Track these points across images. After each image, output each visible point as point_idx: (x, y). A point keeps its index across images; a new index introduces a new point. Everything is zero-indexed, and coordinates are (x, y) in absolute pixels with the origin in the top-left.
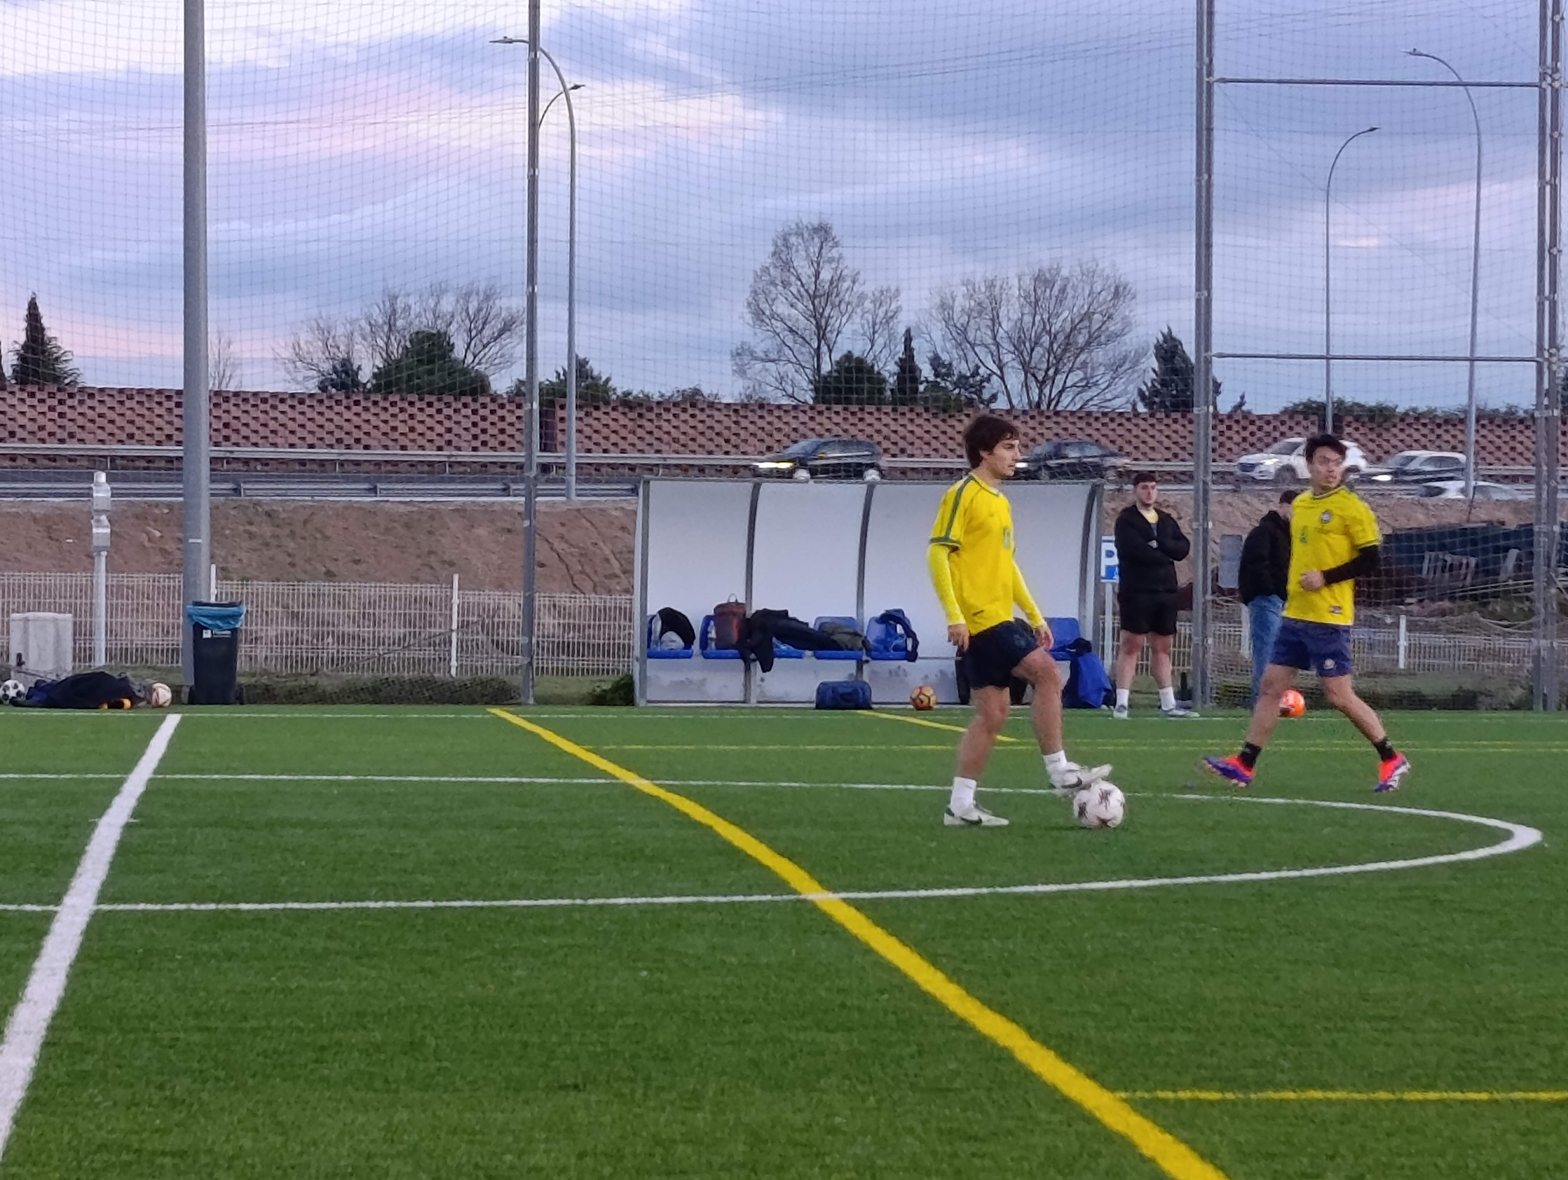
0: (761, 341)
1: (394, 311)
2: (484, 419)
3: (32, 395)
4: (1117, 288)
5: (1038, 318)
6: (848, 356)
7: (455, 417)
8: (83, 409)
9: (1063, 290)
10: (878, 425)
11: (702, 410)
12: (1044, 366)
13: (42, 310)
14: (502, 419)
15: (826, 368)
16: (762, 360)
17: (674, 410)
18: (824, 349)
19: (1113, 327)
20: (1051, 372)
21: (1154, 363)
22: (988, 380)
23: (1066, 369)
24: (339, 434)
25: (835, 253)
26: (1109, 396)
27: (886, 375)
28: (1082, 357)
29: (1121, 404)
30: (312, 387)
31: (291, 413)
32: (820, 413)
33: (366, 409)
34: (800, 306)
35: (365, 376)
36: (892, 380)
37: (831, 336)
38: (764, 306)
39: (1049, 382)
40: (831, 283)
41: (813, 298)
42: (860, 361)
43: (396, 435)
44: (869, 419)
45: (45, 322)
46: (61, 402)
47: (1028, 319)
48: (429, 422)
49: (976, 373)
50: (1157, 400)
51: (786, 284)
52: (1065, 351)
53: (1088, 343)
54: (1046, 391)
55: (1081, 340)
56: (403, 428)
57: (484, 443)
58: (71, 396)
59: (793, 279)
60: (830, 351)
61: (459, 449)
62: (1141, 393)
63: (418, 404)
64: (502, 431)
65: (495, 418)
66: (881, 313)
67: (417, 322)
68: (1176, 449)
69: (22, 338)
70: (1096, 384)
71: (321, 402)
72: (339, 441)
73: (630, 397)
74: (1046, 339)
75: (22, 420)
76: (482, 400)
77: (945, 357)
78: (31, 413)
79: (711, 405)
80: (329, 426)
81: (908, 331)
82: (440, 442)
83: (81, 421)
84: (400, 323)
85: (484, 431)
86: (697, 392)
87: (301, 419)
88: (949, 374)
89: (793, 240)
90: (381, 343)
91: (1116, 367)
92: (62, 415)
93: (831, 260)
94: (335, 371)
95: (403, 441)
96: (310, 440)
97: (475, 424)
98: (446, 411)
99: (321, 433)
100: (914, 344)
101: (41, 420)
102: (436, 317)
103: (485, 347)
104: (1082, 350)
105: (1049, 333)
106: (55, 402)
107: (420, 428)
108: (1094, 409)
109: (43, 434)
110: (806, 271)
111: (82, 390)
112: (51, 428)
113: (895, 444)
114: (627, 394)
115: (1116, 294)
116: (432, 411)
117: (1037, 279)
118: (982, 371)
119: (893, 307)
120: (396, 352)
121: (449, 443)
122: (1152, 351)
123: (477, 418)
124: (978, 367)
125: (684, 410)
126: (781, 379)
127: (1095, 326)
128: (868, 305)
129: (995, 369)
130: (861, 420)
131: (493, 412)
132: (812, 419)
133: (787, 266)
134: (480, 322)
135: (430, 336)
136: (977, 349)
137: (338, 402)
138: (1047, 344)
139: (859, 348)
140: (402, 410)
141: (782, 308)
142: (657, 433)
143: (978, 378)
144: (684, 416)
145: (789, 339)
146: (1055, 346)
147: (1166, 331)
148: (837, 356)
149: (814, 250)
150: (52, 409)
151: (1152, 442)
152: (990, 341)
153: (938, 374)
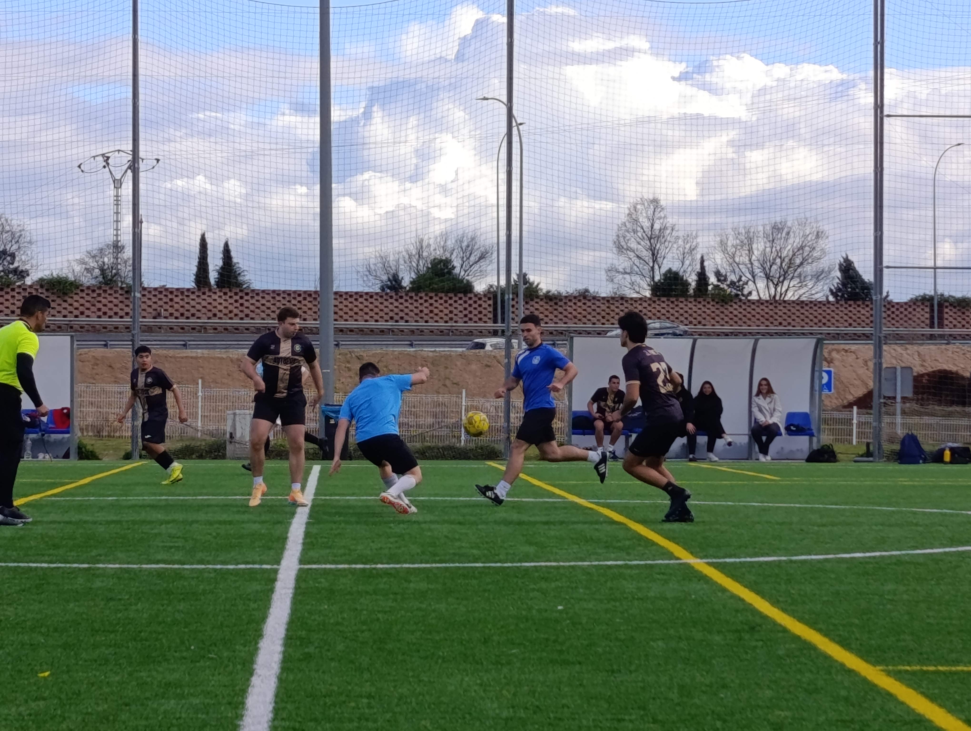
0: (622, 263)
1: (422, 247)
2: (470, 305)
3: (225, 294)
4: (818, 232)
5: (774, 249)
6: (670, 271)
7: (455, 305)
8: (253, 301)
9: (788, 233)
10: (686, 309)
11: (589, 300)
12: (778, 275)
13: (231, 247)
14: (480, 306)
15: (657, 278)
16: (622, 273)
17: (574, 301)
18: (656, 267)
19: (815, 254)
20: (781, 279)
21: (839, 274)
22: (746, 283)
23: (790, 277)
24: (391, 314)
25: (662, 214)
26: (813, 292)
27: (690, 280)
28: (799, 270)
29: (820, 297)
30: (377, 289)
31: (366, 303)
32: (654, 302)
33: (406, 301)
34: (642, 243)
35: (406, 283)
36: (694, 284)
37: (660, 260)
38: (623, 244)
39: (780, 284)
40: (660, 230)
41: (650, 239)
42: (676, 274)
43: (422, 315)
44: (681, 305)
45: (233, 254)
46: (241, 298)
47: (768, 250)
48: (441, 308)
49: (740, 280)
50: (840, 294)
51: (635, 232)
52: (789, 267)
53: (802, 264)
54: (779, 289)
55: (798, 261)
56: (426, 311)
57: (471, 319)
58: (247, 294)
59: (639, 229)
60: (660, 267)
61: (456, 322)
62: (831, 290)
63: (435, 298)
64: (480, 312)
65: (476, 306)
66: (688, 246)
67: (433, 253)
68: (850, 321)
69: (220, 263)
70: (806, 285)
71: (381, 297)
72: (392, 318)
73: (550, 294)
74: (778, 261)
75: (220, 307)
76: (469, 295)
77: (723, 271)
78: (225, 304)
79: (594, 298)
80: (386, 310)
81: (702, 257)
82: (446, 318)
83: (252, 308)
84: (425, 254)
85: (470, 312)
86: (587, 291)
87: (371, 306)
88: (725, 280)
89: (639, 207)
90: (415, 265)
91: (818, 276)
92: (242, 305)
93: (660, 218)
94: (389, 280)
95: (426, 318)
96: (376, 317)
97: (465, 309)
98: (450, 302)
99: (382, 314)
100: (706, 264)
101: (231, 308)
102: (445, 251)
103: (471, 266)
104: (799, 266)
105: (780, 257)
106: (237, 298)
107: (436, 311)
108: (805, 299)
110: (646, 224)
111: (253, 291)
112: (236, 311)
113: (695, 319)
114: (548, 292)
115: (818, 236)
116: (442, 301)
117: (774, 228)
119: (694, 244)
120: (423, 269)
121: (451, 319)
122: (837, 267)
123: (466, 305)
124: (741, 277)
125: (580, 301)
126: (632, 284)
127: (805, 254)
128: (680, 242)
129: (750, 277)
130: (677, 306)
131: (475, 302)
132: (649, 305)
133: (636, 221)
134: (468, 254)
135: (441, 261)
136: (741, 266)
137: (391, 297)
138: (779, 264)
139: (675, 267)
140: (426, 301)
141: (633, 245)
142: (565, 313)
143: (741, 283)
144: (579, 304)
145: (637, 261)
146: (784, 265)
147: (845, 256)
148: (664, 270)
149: (650, 212)
150: (236, 301)
151: (837, 317)
152: (748, 262)
153: (719, 280)
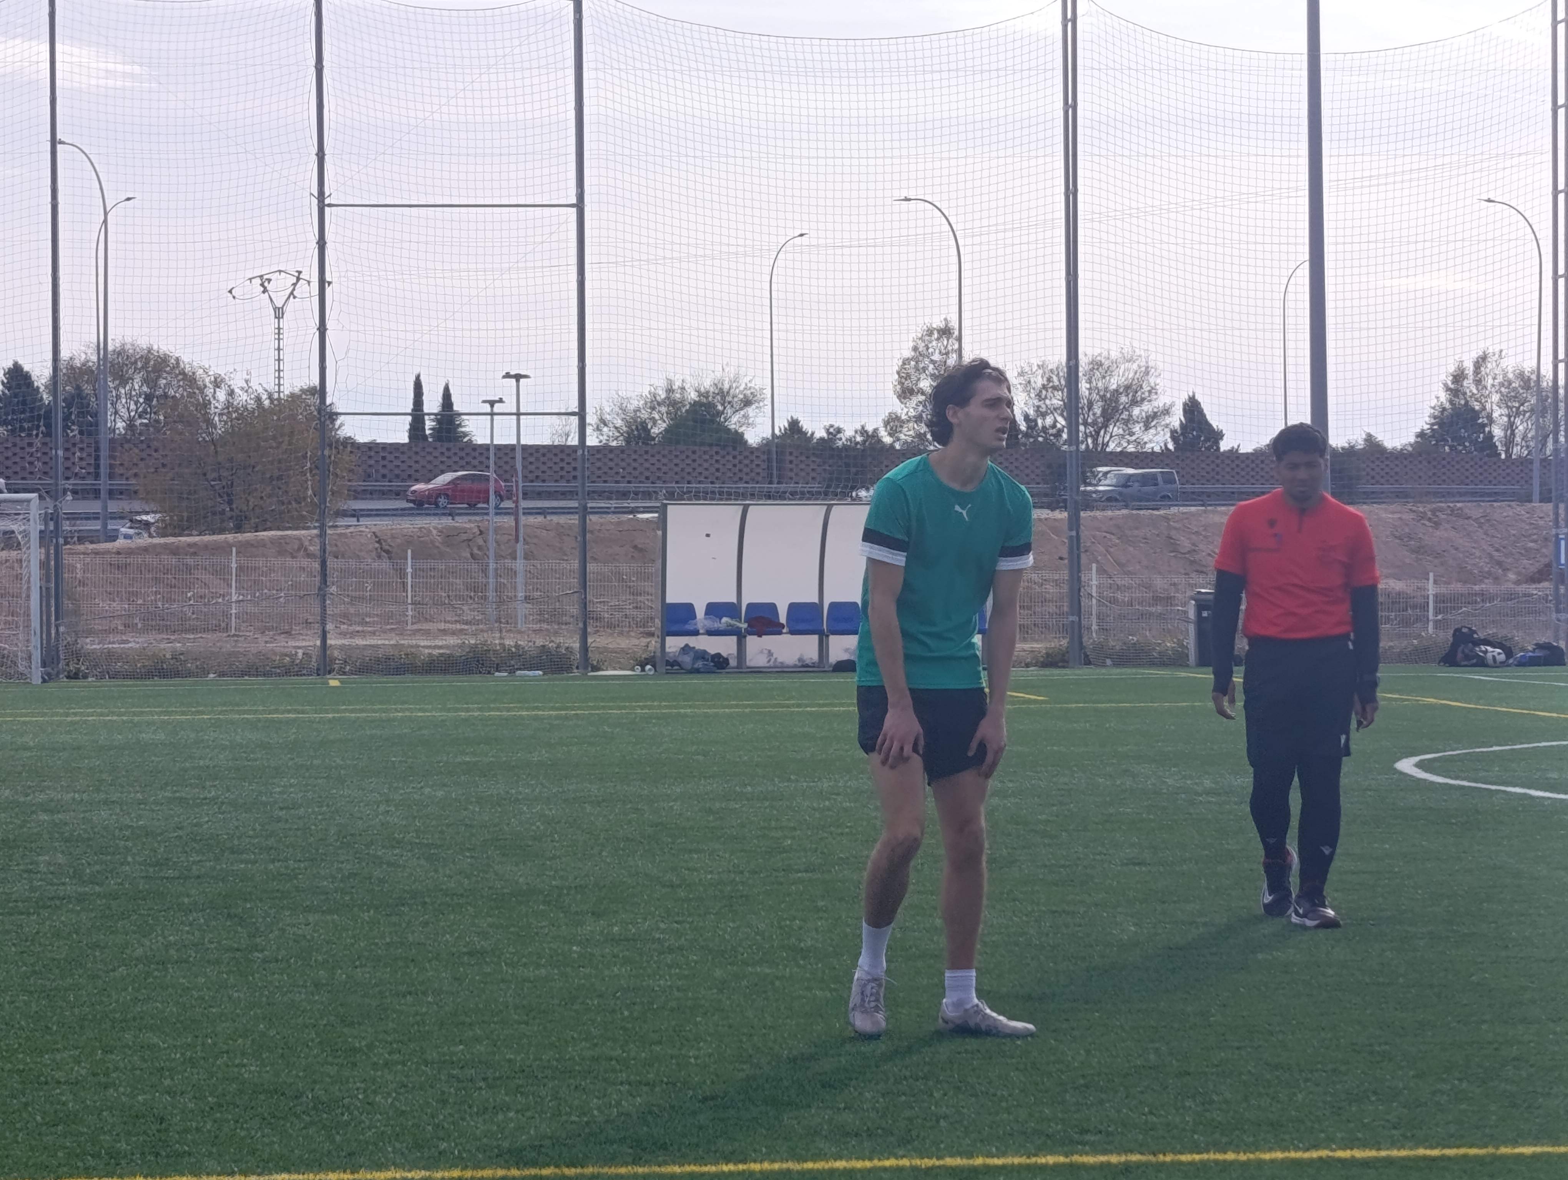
1: (673, 391)
2: (741, 462)
3: (448, 449)
4: (1147, 368)
7: (723, 461)
13: (452, 391)
14: (752, 462)
21: (1181, 414)
24: (647, 473)
30: (619, 442)
31: (616, 460)
33: (664, 456)
35: (657, 432)
45: (454, 399)
46: (468, 455)
48: (706, 464)
57: (741, 479)
58: (467, 448)
61: (725, 482)
63: (697, 453)
64: (752, 470)
69: (439, 406)
71: (635, 452)
72: (647, 478)
76: (740, 449)
77: (1032, 416)
80: (641, 468)
82: (712, 478)
84: (677, 399)
85: (741, 470)
88: (1036, 427)
94: (633, 430)
97: (735, 466)
98: (716, 457)
99: (635, 473)
103: (734, 413)
106: (463, 454)
108: (1134, 450)
111: (481, 446)
115: (1148, 372)
116: (707, 457)
118: (1059, 426)
122: (1181, 405)
123: (736, 462)
131: (747, 457)
135: (702, 404)
137: (647, 452)
140: (688, 456)
147: (1190, 394)
153: (1029, 427)
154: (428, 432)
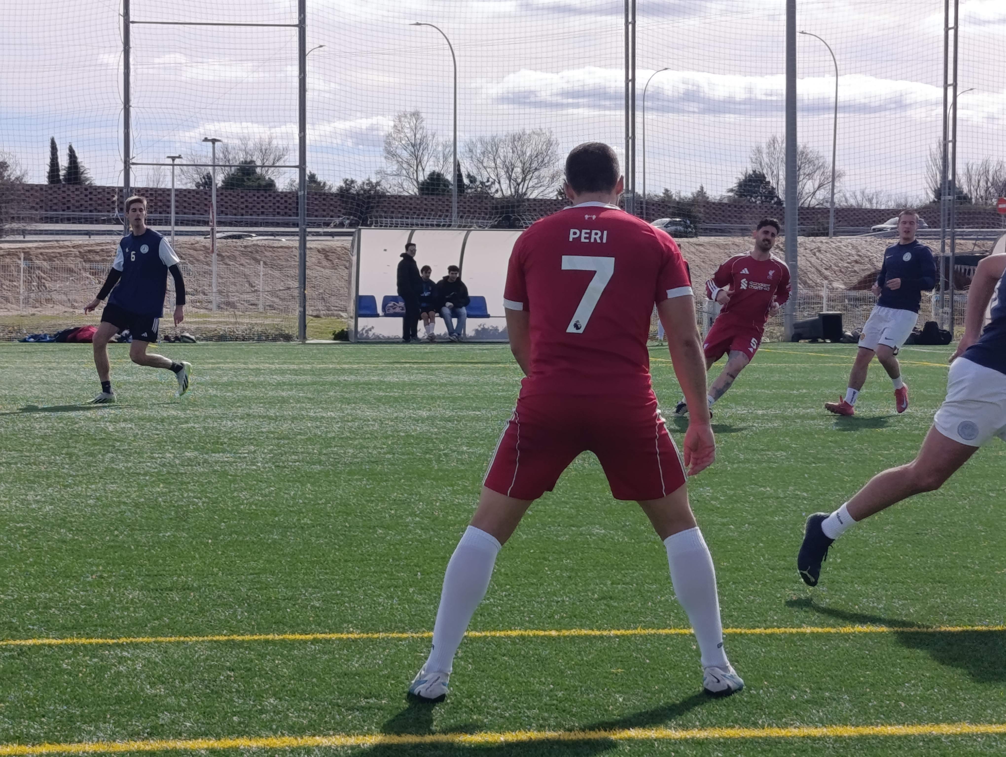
4: (549, 141)
6: (434, 172)
8: (100, 196)
12: (519, 177)
13: (74, 149)
15: (421, 179)
16: (391, 175)
18: (420, 169)
22: (493, 183)
23: (529, 179)
25: (423, 124)
26: (547, 192)
28: (536, 173)
29: (551, 196)
32: (425, 199)
33: (226, 197)
34: (407, 150)
35: (219, 182)
37: (423, 164)
38: (392, 150)
40: (422, 138)
41: (413, 146)
42: (439, 175)
43: (239, 209)
45: (76, 155)
46: (90, 193)
48: (254, 203)
49: (488, 181)
51: (401, 140)
52: (528, 171)
53: (538, 168)
55: (535, 166)
56: (242, 206)
59: (403, 137)
60: (423, 170)
61: (267, 215)
64: (286, 207)
65: (282, 201)
66: (446, 151)
69: (67, 162)
70: (542, 186)
71: (206, 193)
77: (472, 174)
82: (259, 212)
85: (278, 207)
87: (197, 201)
88: (475, 182)
89: (403, 119)
91: (553, 178)
93: (421, 128)
94: (202, 179)
97: (274, 204)
100: (461, 168)
104: (535, 170)
108: (541, 197)
109: (83, 208)
110: (410, 134)
115: (549, 145)
117: (513, 136)
118: (490, 179)
127: (540, 160)
128: (440, 148)
129: (496, 179)
132: (420, 202)
133: (401, 131)
135: (246, 163)
136: (488, 170)
138: (521, 167)
139: (437, 170)
141: (399, 150)
143: (489, 183)
148: (427, 172)
149: (413, 123)
153: (471, 182)
154: (61, 177)
